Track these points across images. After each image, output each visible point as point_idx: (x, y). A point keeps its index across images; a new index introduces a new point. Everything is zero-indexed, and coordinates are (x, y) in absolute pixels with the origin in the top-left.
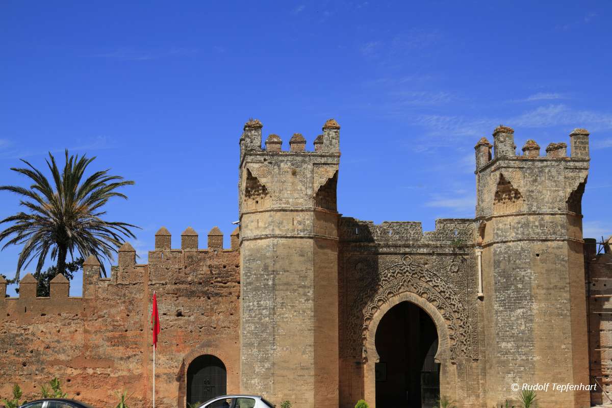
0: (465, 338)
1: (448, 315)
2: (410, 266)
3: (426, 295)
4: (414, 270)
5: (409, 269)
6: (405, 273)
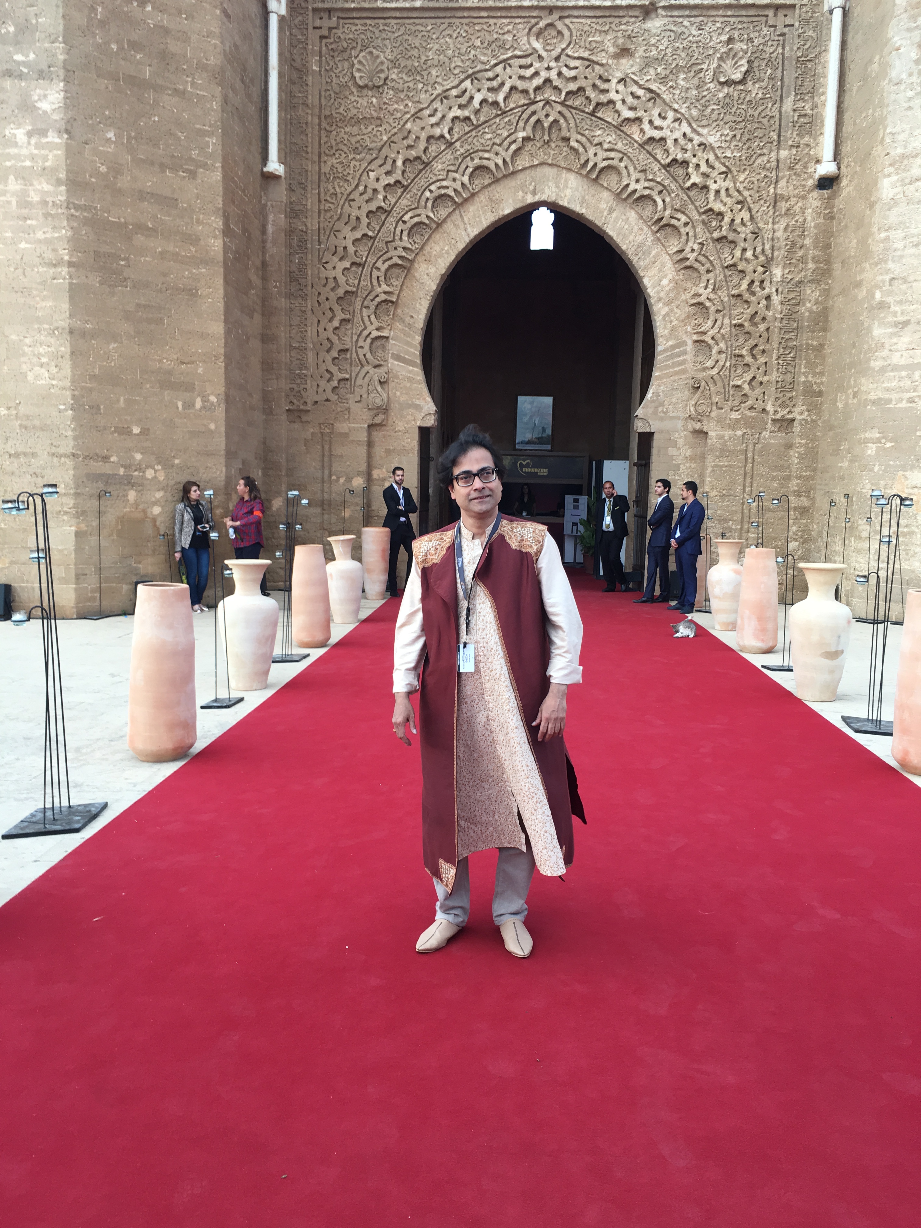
0: (752, 342)
1: (692, 256)
2: (557, 59)
3: (614, 177)
4: (575, 78)
5: (553, 74)
6: (537, 89)
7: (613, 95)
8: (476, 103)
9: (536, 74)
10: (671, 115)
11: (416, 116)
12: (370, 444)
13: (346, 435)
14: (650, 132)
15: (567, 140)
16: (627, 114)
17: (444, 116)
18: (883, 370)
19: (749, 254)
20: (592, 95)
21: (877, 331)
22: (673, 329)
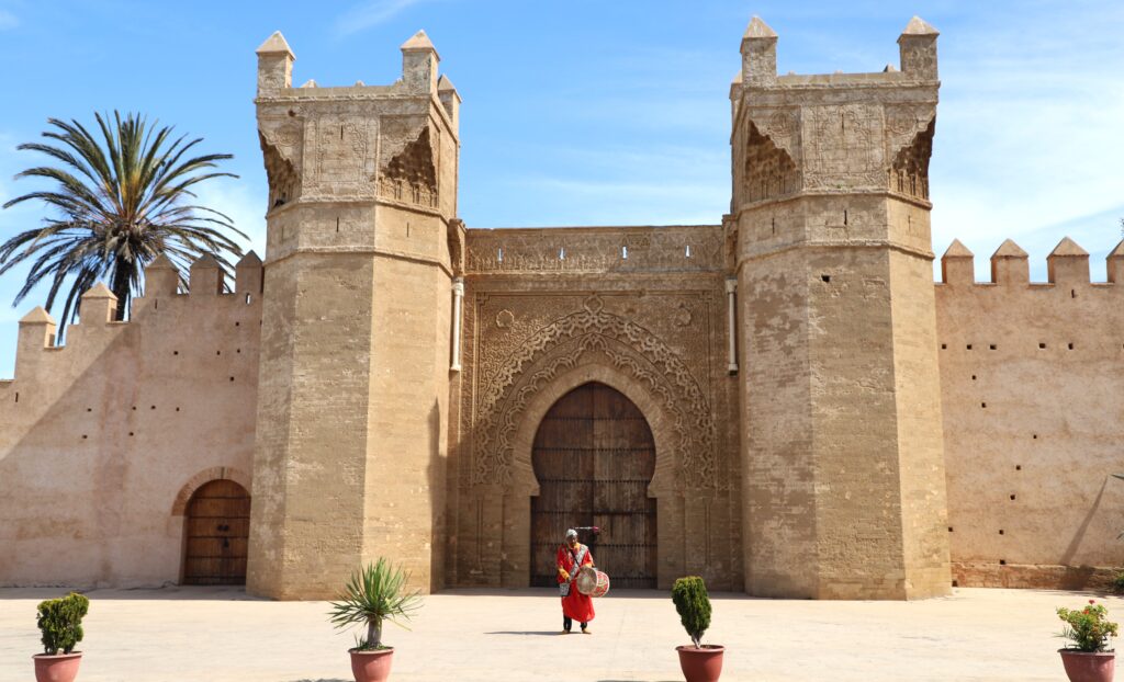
0: (704, 451)
1: (670, 408)
2: (598, 314)
3: (629, 370)
4: (606, 323)
5: (596, 321)
6: (588, 328)
7: (626, 331)
8: (558, 334)
9: (587, 321)
10: (655, 340)
11: (527, 341)
12: (504, 506)
13: (491, 501)
14: (645, 349)
15: (604, 352)
16: (633, 339)
17: (541, 342)
18: (755, 471)
19: (699, 407)
20: (616, 331)
21: (751, 452)
22: (663, 444)
